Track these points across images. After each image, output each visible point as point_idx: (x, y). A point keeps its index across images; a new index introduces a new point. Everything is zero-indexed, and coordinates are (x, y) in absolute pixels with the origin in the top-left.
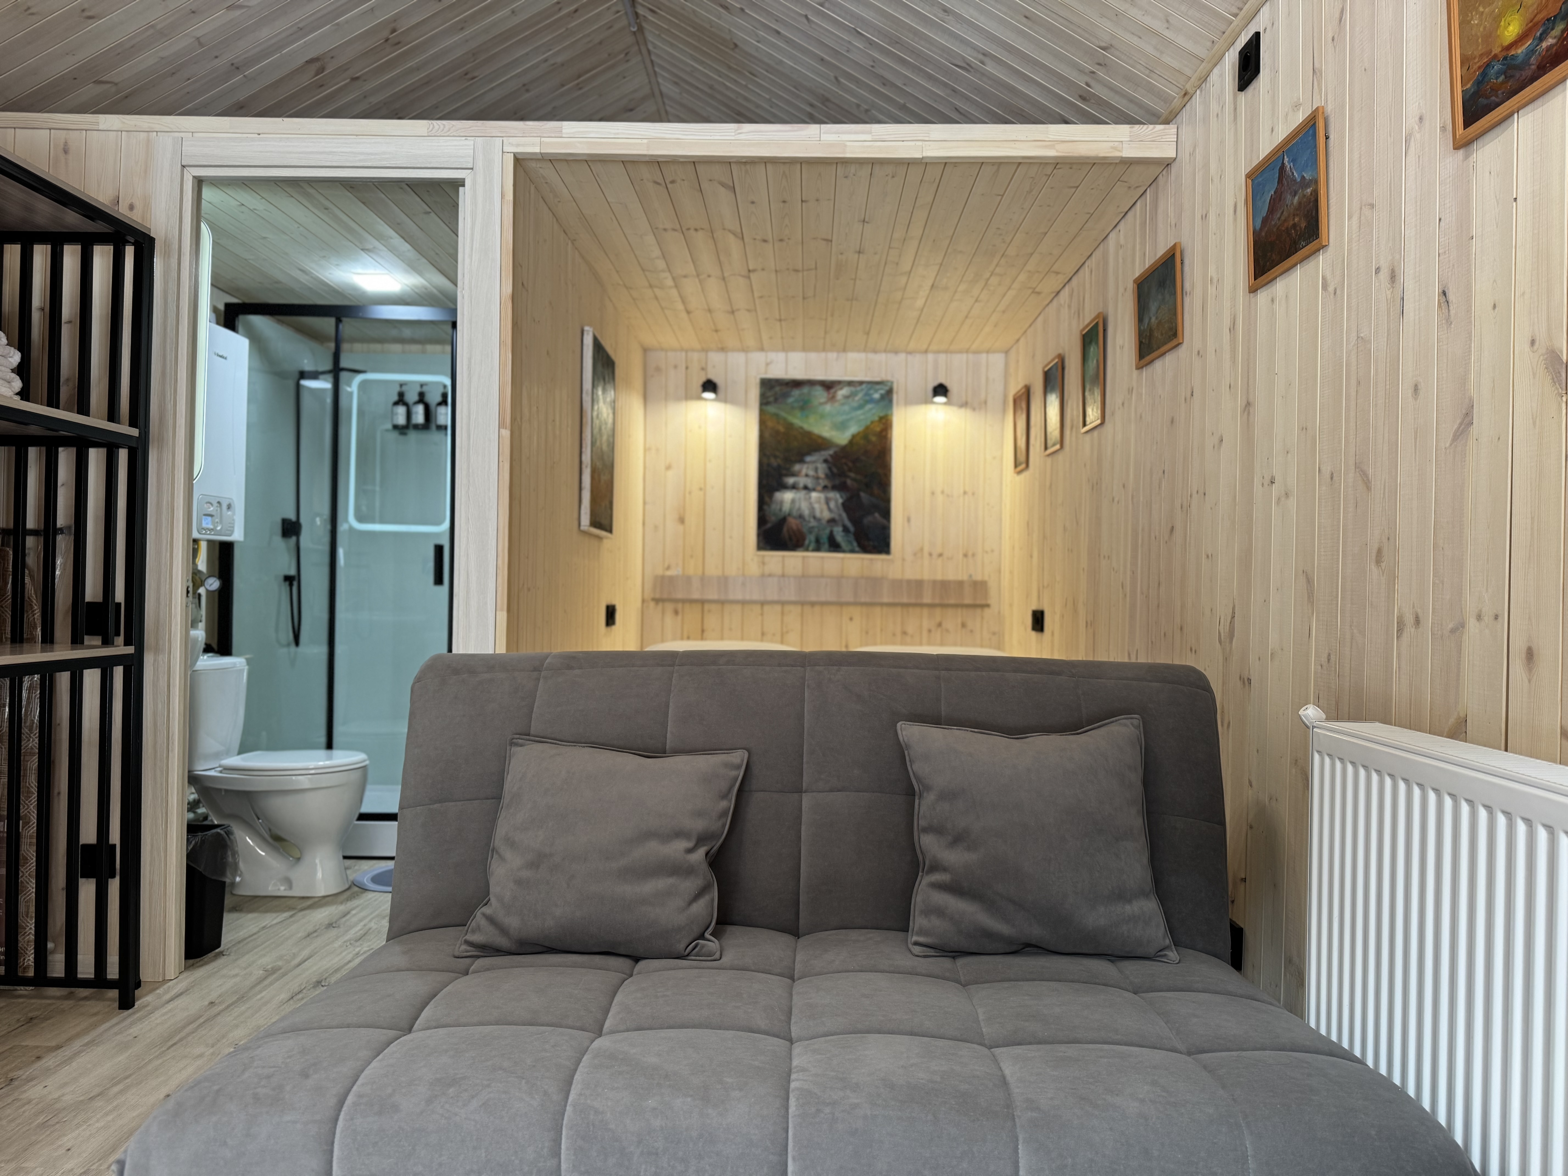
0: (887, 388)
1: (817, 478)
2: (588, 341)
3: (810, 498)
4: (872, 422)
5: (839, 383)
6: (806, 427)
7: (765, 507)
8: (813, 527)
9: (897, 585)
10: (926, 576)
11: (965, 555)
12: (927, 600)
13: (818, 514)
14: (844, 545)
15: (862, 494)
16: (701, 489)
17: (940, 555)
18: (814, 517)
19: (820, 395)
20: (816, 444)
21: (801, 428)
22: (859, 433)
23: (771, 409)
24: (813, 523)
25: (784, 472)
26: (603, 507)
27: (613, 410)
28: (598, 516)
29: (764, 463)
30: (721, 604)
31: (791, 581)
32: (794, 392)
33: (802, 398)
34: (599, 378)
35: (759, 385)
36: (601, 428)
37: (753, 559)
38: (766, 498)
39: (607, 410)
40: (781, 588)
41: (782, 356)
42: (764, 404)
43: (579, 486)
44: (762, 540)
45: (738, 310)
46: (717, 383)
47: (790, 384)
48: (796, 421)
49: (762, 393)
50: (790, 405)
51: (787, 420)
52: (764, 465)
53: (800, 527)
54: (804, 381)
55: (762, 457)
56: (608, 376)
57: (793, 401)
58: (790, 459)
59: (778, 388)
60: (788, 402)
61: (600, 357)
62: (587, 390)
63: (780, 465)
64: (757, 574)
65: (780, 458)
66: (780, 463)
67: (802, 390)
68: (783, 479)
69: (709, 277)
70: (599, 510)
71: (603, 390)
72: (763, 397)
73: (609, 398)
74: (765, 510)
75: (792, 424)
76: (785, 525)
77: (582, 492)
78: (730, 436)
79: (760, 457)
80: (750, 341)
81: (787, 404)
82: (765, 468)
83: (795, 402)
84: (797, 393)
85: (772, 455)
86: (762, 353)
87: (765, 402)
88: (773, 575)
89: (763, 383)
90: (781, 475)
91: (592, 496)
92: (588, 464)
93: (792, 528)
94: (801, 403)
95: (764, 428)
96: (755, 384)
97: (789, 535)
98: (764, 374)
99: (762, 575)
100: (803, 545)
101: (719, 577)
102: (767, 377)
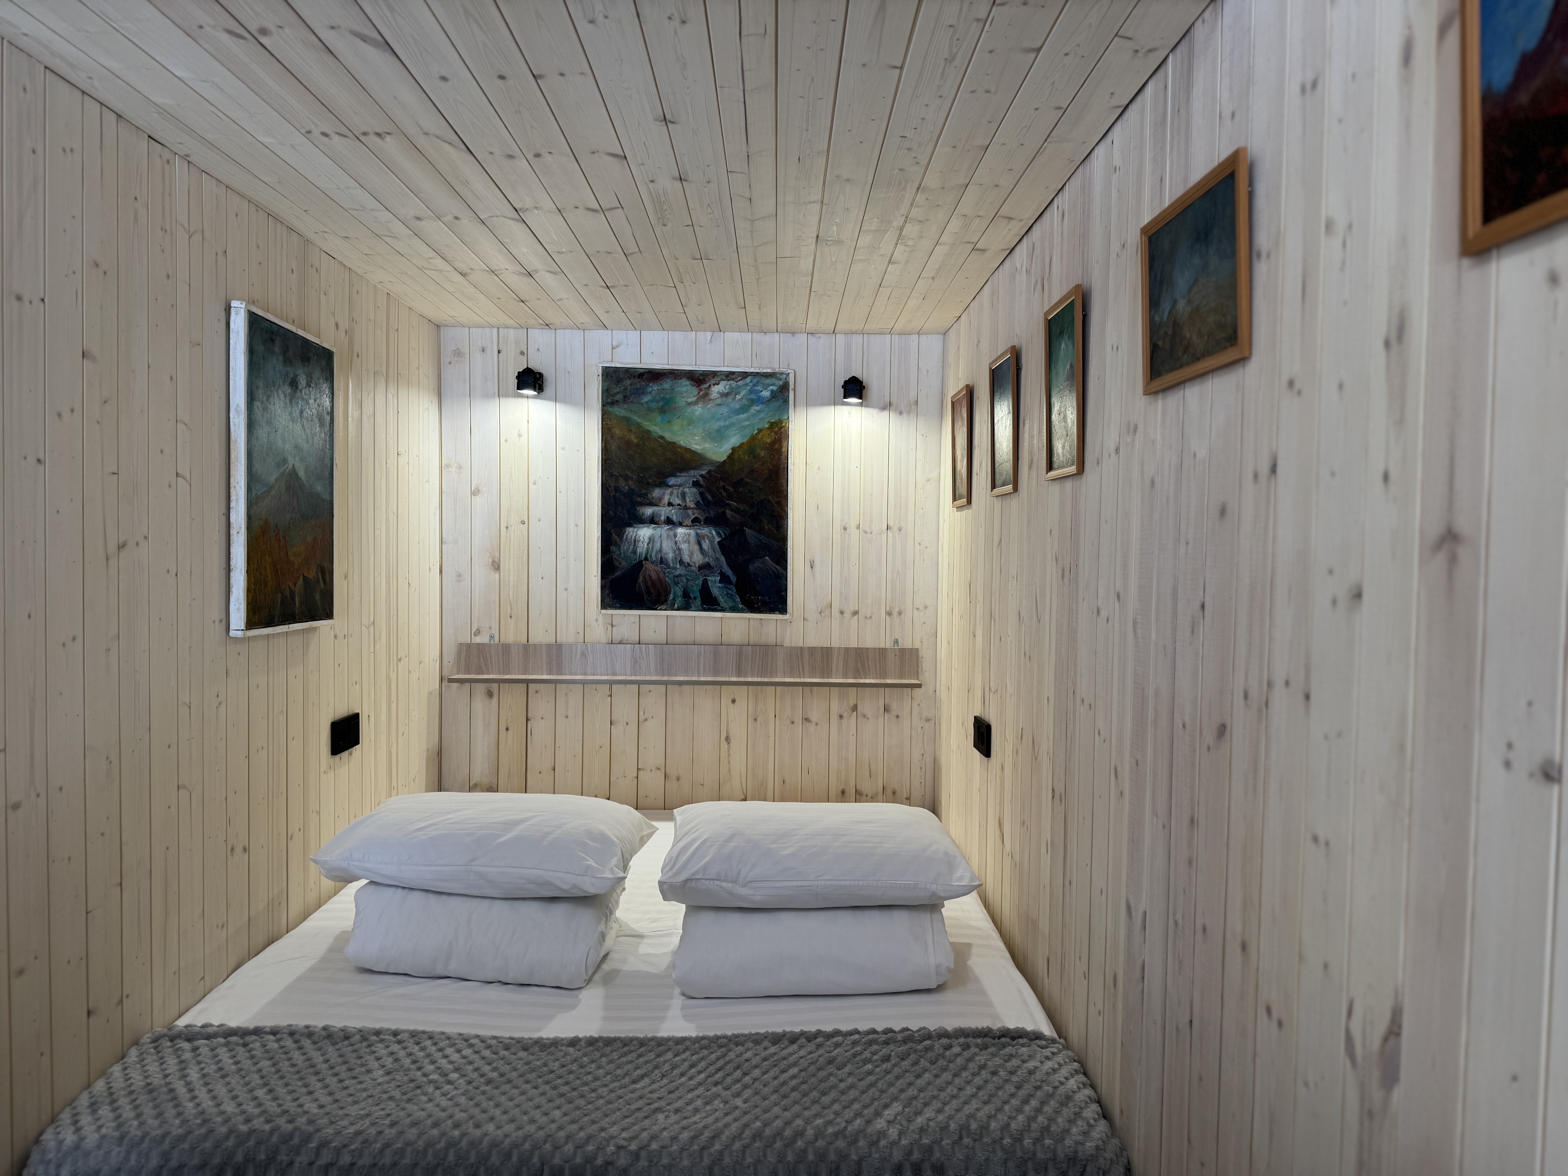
0: (781, 383)
1: (686, 508)
4: (760, 431)
5: (714, 374)
6: (668, 436)
7: (613, 548)
10: (835, 644)
11: (889, 614)
12: (837, 678)
14: (721, 599)
15: (747, 530)
16: (523, 522)
17: (856, 613)
19: (687, 391)
20: (683, 460)
21: (662, 437)
22: (742, 444)
23: (619, 411)
25: (639, 499)
26: (297, 586)
27: (328, 428)
28: (279, 606)
29: (610, 487)
30: (553, 685)
31: (650, 650)
32: (651, 387)
33: (662, 396)
34: (274, 384)
35: (601, 377)
36: (285, 461)
37: (597, 621)
38: (614, 535)
39: (305, 430)
40: (636, 661)
41: (633, 335)
42: (608, 403)
43: (224, 565)
44: (608, 595)
45: (536, 271)
46: (541, 375)
47: (646, 376)
48: (655, 428)
49: (606, 388)
50: (645, 406)
51: (641, 426)
52: (610, 489)
53: (661, 575)
54: (665, 371)
55: (607, 478)
56: (307, 376)
57: (650, 400)
58: (645, 482)
59: (628, 382)
60: (643, 401)
61: (277, 349)
62: (238, 405)
63: (633, 490)
64: (604, 639)
65: (632, 480)
66: (633, 487)
67: (662, 384)
68: (636, 509)
69: (457, 218)
70: (280, 594)
71: (288, 402)
72: (607, 394)
73: (314, 411)
74: (613, 552)
75: (648, 432)
76: (641, 573)
77: (231, 574)
78: (563, 449)
79: (604, 477)
80: (582, 317)
81: (642, 404)
82: (612, 494)
83: (652, 401)
84: (655, 388)
85: (621, 475)
86: (606, 331)
87: (609, 400)
88: (625, 642)
89: (607, 374)
90: (635, 504)
91: (253, 580)
92: (241, 528)
93: (650, 577)
94: (661, 404)
95: (609, 438)
96: (597, 375)
97: (647, 587)
98: (608, 362)
99: (610, 642)
100: (666, 601)
101: (549, 646)
102: (614, 365)
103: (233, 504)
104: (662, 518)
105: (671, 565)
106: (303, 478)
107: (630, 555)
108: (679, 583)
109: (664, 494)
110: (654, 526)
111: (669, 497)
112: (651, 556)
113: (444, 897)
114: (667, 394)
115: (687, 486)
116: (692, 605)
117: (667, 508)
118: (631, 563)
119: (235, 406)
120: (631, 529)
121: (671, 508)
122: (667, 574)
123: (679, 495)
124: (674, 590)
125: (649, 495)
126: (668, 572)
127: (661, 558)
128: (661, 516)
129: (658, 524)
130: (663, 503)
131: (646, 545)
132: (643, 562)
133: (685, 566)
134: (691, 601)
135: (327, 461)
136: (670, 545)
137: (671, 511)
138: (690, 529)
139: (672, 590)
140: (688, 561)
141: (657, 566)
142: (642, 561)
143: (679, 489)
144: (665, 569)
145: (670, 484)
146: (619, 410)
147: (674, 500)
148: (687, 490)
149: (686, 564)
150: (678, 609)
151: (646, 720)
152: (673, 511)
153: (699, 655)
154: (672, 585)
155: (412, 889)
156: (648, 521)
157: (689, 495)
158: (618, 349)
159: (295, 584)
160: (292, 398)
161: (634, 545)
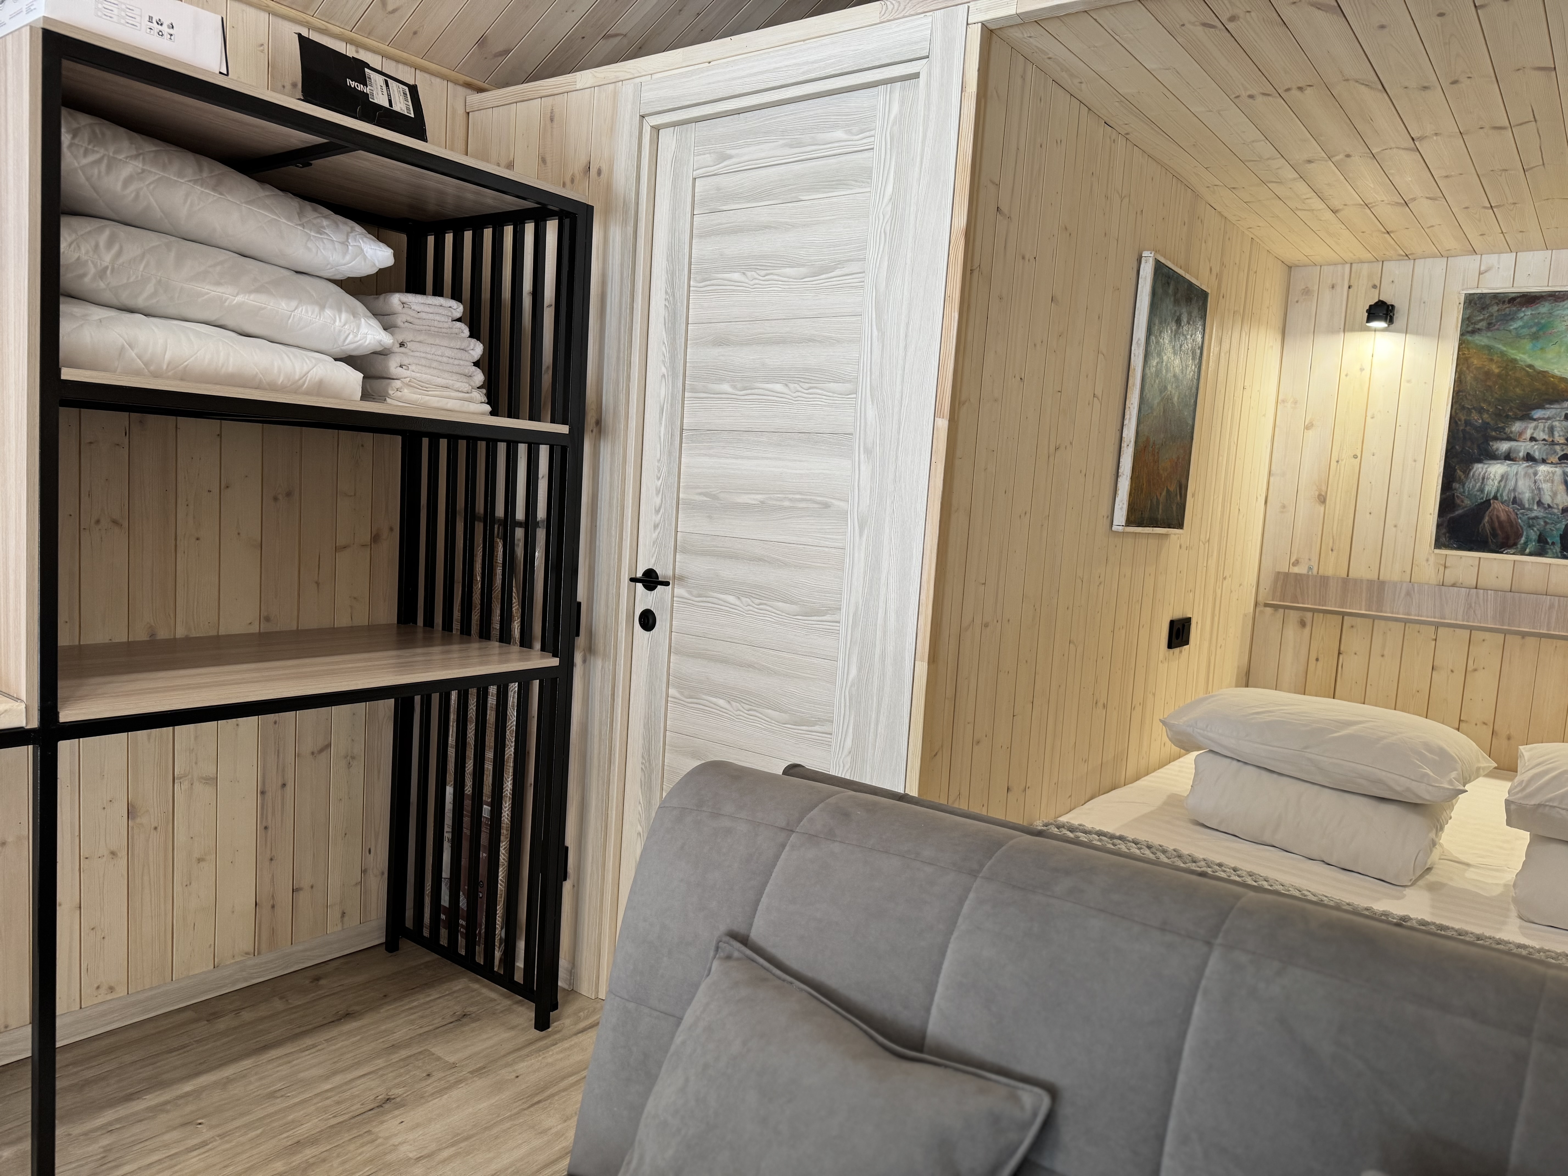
1: (1553, 443)
2: (1147, 271)
3: (1535, 474)
6: (1539, 365)
7: (1456, 485)
8: (1536, 518)
13: (1547, 499)
16: (1355, 457)
18: (1540, 503)
20: (1554, 390)
21: (1530, 366)
23: (1481, 340)
24: (1537, 512)
25: (1494, 433)
26: (1162, 496)
27: (1198, 361)
28: (1148, 510)
29: (1460, 420)
30: (1371, 621)
31: (1489, 597)
32: (1524, 312)
33: (1536, 321)
34: (1165, 320)
35: (1462, 305)
36: (1166, 388)
37: (1427, 560)
38: (1458, 471)
39: (1182, 362)
40: (1471, 606)
41: (1508, 259)
42: (1468, 332)
43: (1114, 472)
44: (1445, 534)
45: (1414, 199)
46: (1393, 306)
47: (1518, 300)
48: (1522, 356)
49: (1467, 316)
50: (1514, 333)
51: (1506, 355)
52: (1459, 423)
53: (1513, 516)
54: (1544, 294)
55: (1458, 411)
56: (1188, 315)
57: (1520, 326)
58: (1505, 415)
59: (1496, 308)
60: (1512, 328)
61: (1170, 291)
62: (1139, 339)
63: (1488, 423)
64: (1434, 581)
65: (1488, 413)
66: (1489, 420)
67: (1537, 308)
68: (1489, 445)
69: (1348, 156)
70: (1150, 502)
71: (1173, 336)
72: (1467, 322)
73: (1190, 345)
74: (1455, 489)
75: (1514, 361)
76: (1487, 513)
77: (1119, 480)
78: (1409, 381)
79: (1454, 410)
80: (1449, 242)
81: (1510, 331)
82: (1461, 428)
83: (1522, 327)
84: (1529, 313)
85: (1474, 408)
86: (1475, 257)
87: (1470, 329)
88: (1458, 585)
89: (1470, 302)
90: (1487, 439)
91: (1134, 485)
92: (1131, 441)
93: (1498, 517)
94: (1534, 329)
95: (1465, 369)
96: (1458, 303)
97: (1493, 529)
98: (1473, 288)
99: (1441, 584)
100: (1515, 544)
101: (1371, 582)
102: (1479, 291)
103: (1126, 422)
104: (1521, 454)
105: (1527, 506)
106: (1176, 404)
107: (1475, 493)
108: (1534, 526)
109: (1526, 428)
110: (1509, 462)
111: (1532, 431)
112: (1501, 495)
113: (1275, 776)
114: (1542, 318)
115: (1558, 419)
116: (1549, 551)
117: (1528, 443)
118: (1476, 502)
119: (1137, 340)
120: (1480, 465)
121: (1533, 443)
122: (1520, 516)
123: (1546, 429)
124: (1527, 533)
125: (1507, 429)
126: (1523, 514)
127: (1515, 498)
128: (1519, 452)
129: (1515, 461)
130: (1524, 438)
131: (1496, 483)
132: (1492, 502)
133: (1545, 507)
134: (1548, 546)
135: (1194, 390)
136: (1527, 484)
137: (1533, 446)
138: (1557, 467)
139: (1525, 533)
140: (1549, 502)
141: (1508, 506)
142: (1490, 500)
143: (1546, 422)
144: (1518, 509)
145: (1535, 417)
146: (1481, 338)
147: (1539, 435)
148: (1556, 423)
149: (1546, 506)
150: (1530, 554)
151: (1475, 670)
152: (1536, 447)
153: (1551, 607)
154: (1525, 528)
155: (1246, 763)
156: (1502, 457)
157: (1559, 429)
158: (1486, 274)
159: (1161, 494)
160: (1176, 334)
161: (1482, 483)
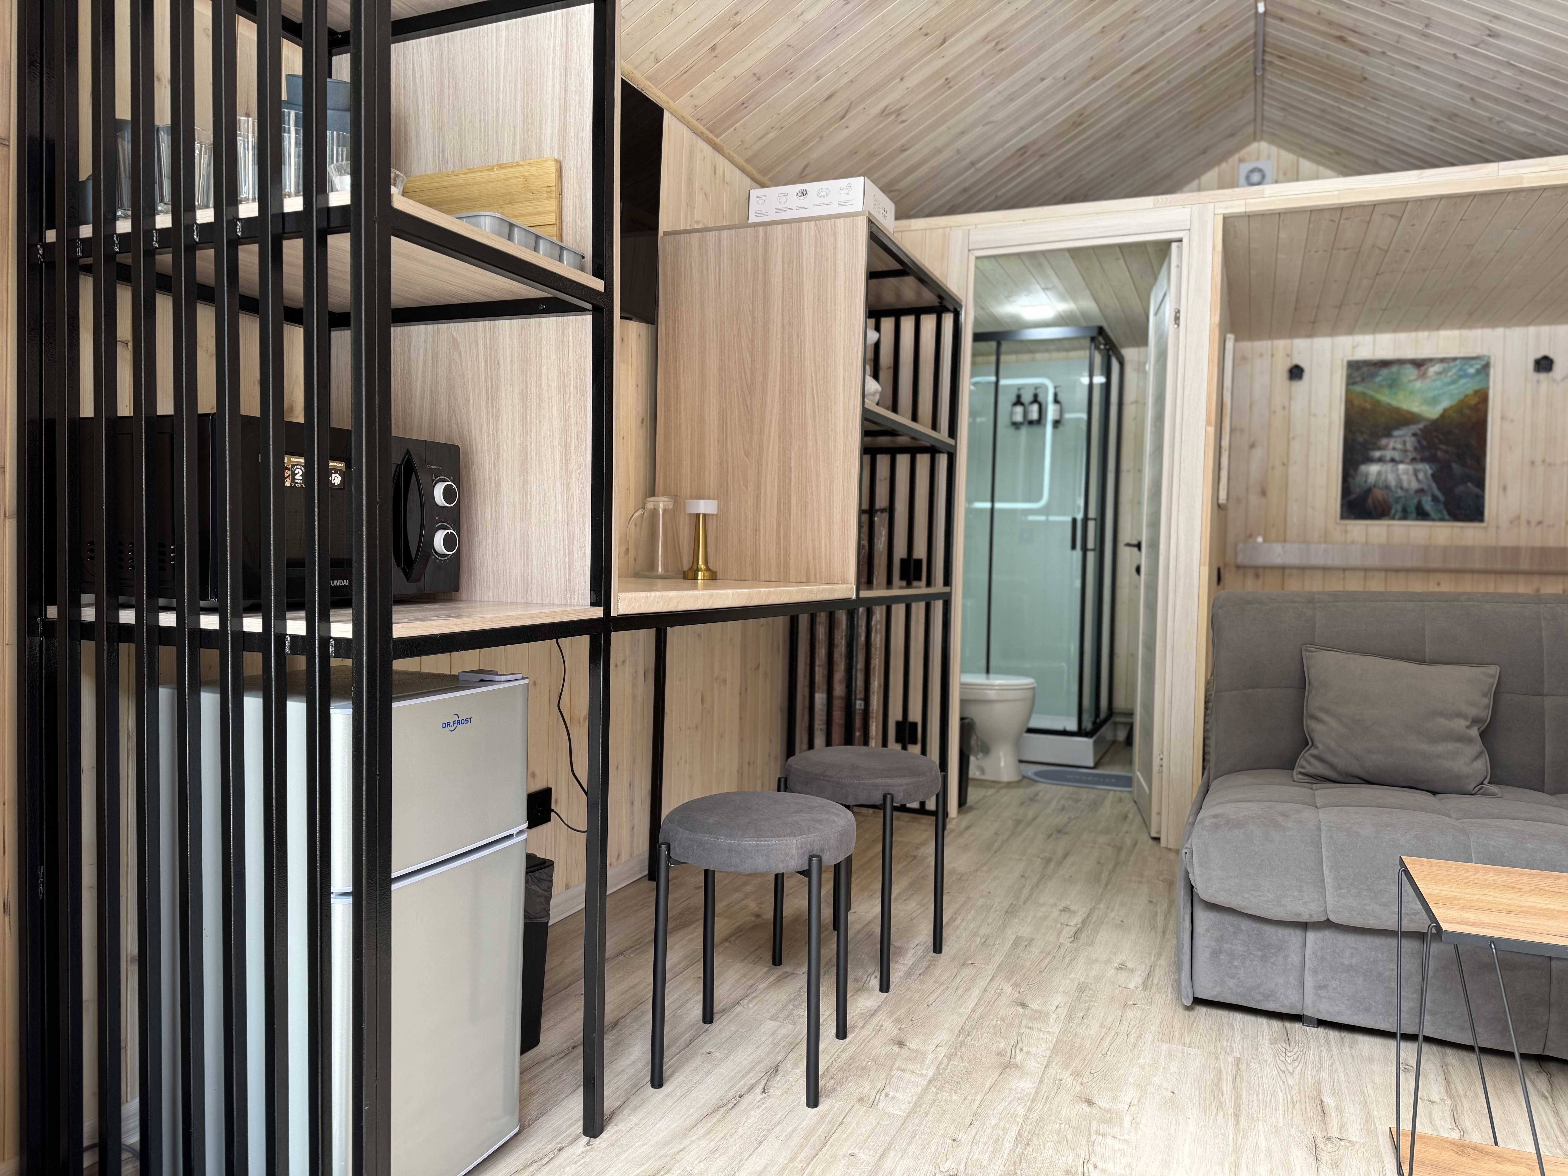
4: (1466, 396)
5: (1431, 360)
6: (1393, 403)
7: (1350, 479)
9: (1490, 551)
10: (1523, 543)
12: (1524, 566)
15: (1454, 465)
16: (1283, 465)
17: (1540, 523)
20: (1404, 419)
21: (1389, 404)
22: (1451, 407)
25: (1371, 446)
29: (1349, 439)
31: (1375, 549)
37: (1335, 528)
38: (1351, 471)
41: (1369, 338)
44: (1346, 510)
46: (1302, 368)
51: (1374, 398)
55: (1348, 434)
58: (1376, 434)
63: (1367, 440)
65: (1366, 434)
68: (1369, 453)
74: (1350, 482)
75: (1379, 401)
79: (1345, 433)
82: (1351, 443)
85: (1357, 432)
86: (1352, 335)
90: (1367, 450)
93: (1377, 498)
95: (1350, 408)
96: (1343, 366)
97: (1375, 505)
98: (1350, 357)
99: (1345, 543)
102: (1353, 359)
125: (1378, 443)
158: (1358, 348)
